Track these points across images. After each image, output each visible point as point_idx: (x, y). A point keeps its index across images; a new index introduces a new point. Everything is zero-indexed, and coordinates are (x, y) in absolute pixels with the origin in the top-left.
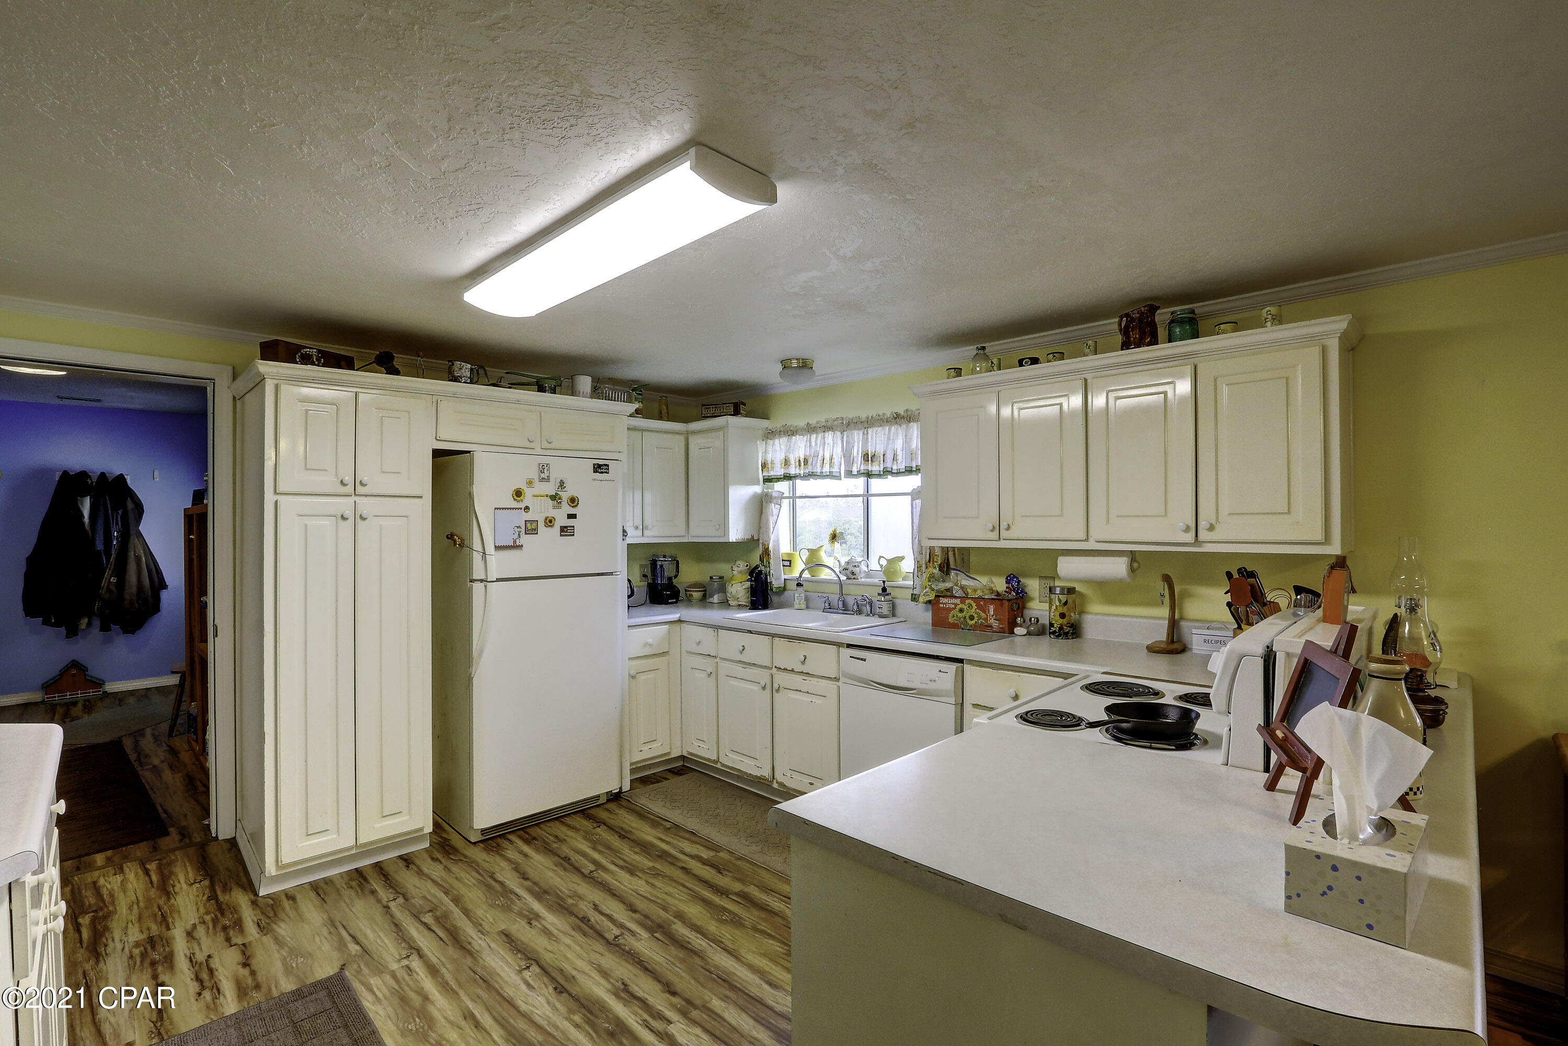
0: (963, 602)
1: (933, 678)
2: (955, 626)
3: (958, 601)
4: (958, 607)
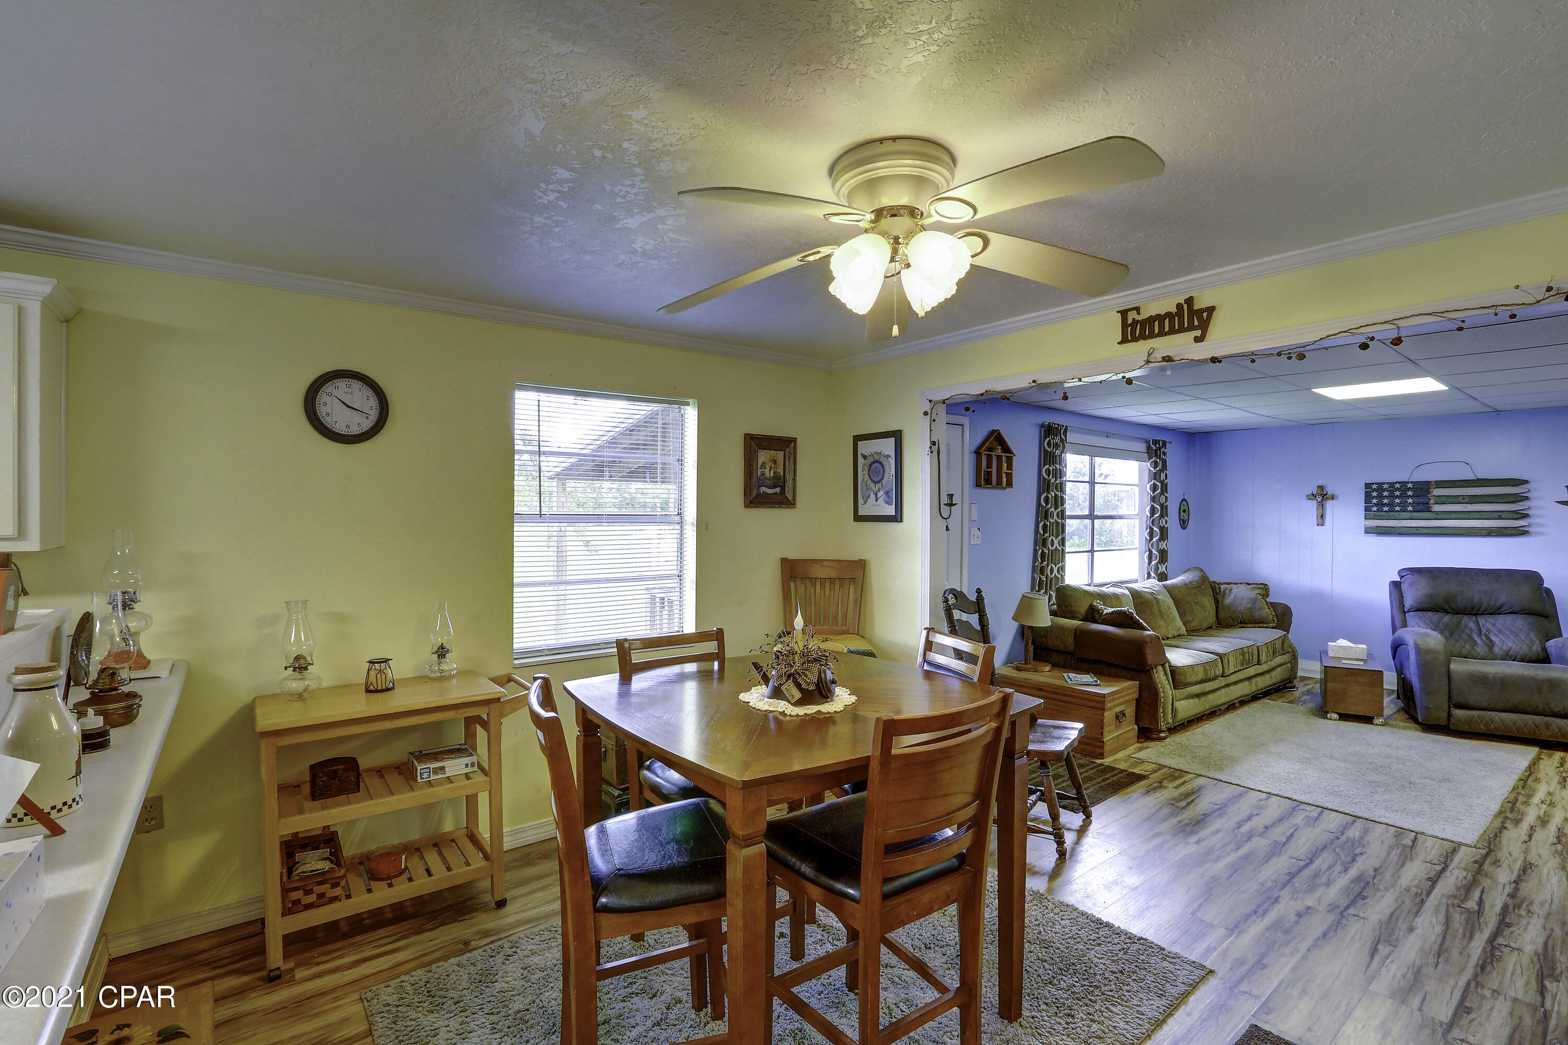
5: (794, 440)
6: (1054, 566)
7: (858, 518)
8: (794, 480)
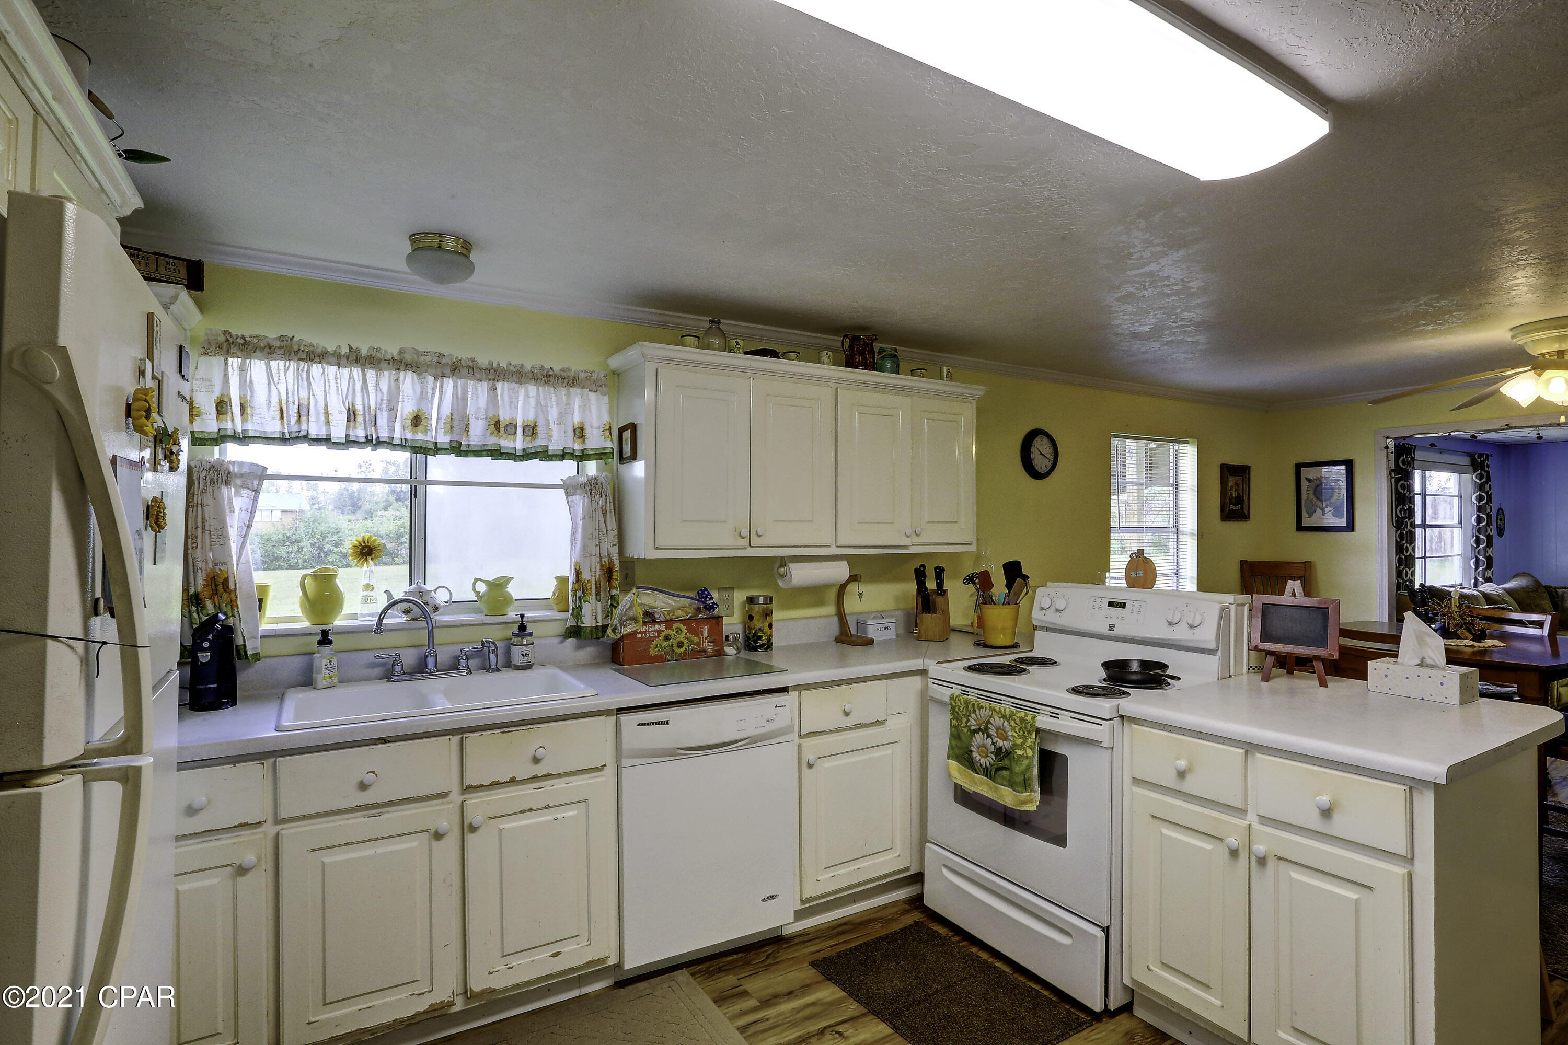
0: (669, 627)
1: (770, 718)
2: (659, 659)
3: (662, 627)
4: (663, 634)
5: (1249, 468)
6: (1408, 570)
7: (1300, 528)
8: (1249, 499)
